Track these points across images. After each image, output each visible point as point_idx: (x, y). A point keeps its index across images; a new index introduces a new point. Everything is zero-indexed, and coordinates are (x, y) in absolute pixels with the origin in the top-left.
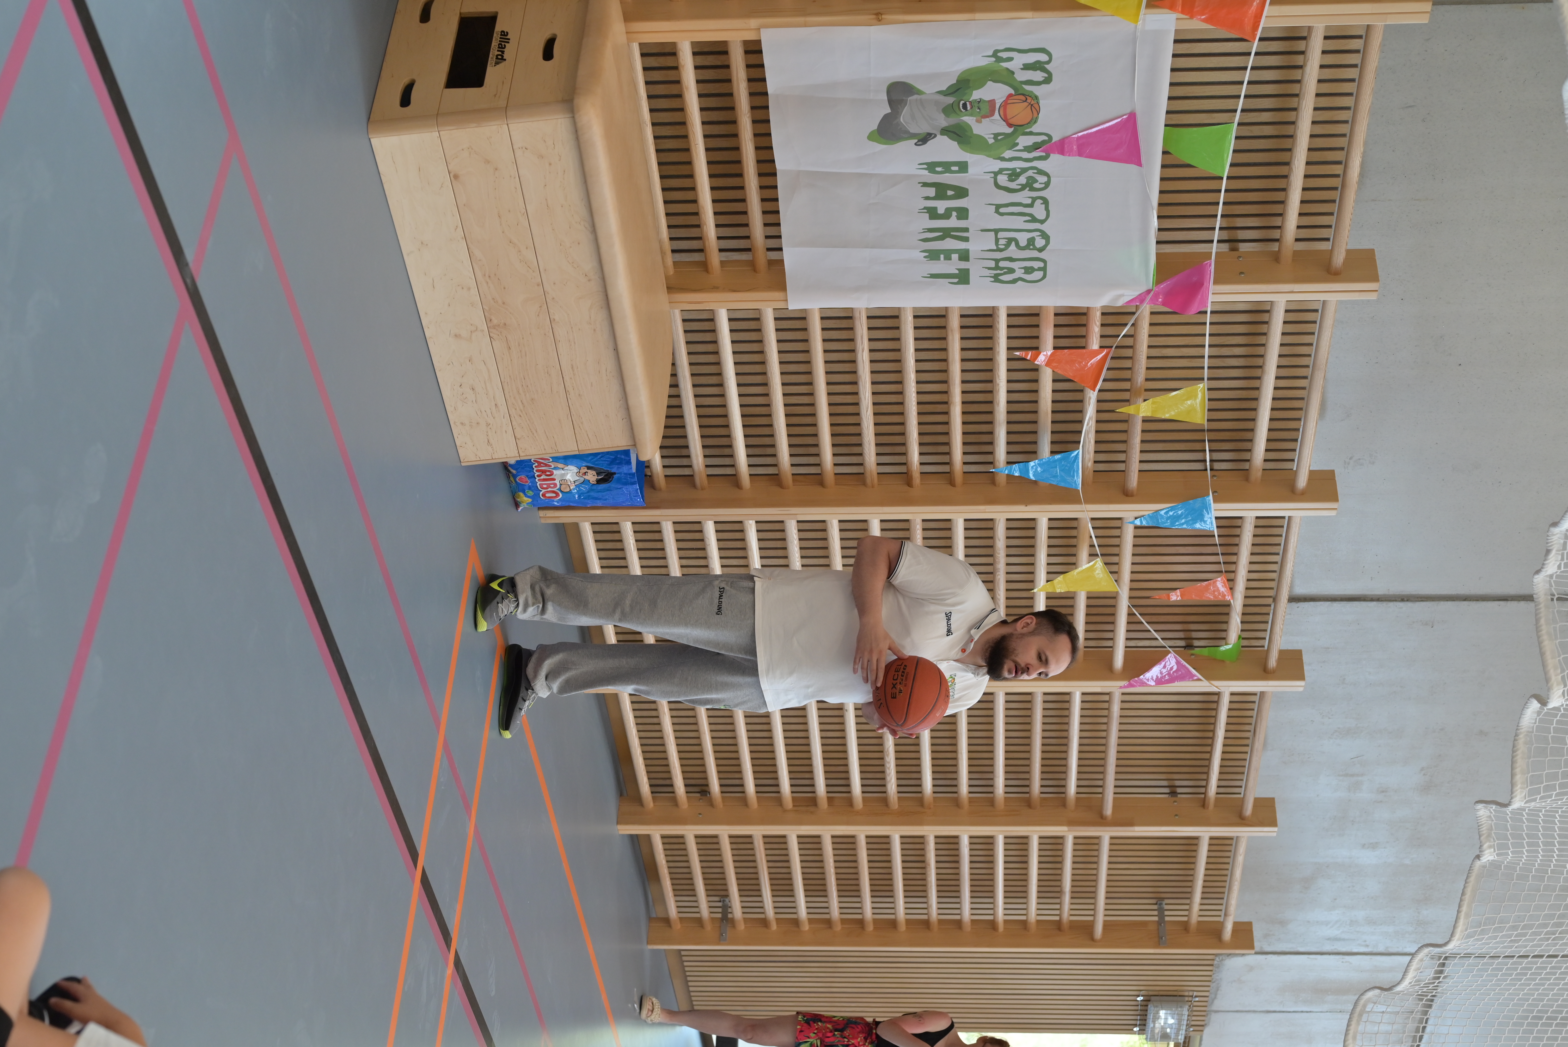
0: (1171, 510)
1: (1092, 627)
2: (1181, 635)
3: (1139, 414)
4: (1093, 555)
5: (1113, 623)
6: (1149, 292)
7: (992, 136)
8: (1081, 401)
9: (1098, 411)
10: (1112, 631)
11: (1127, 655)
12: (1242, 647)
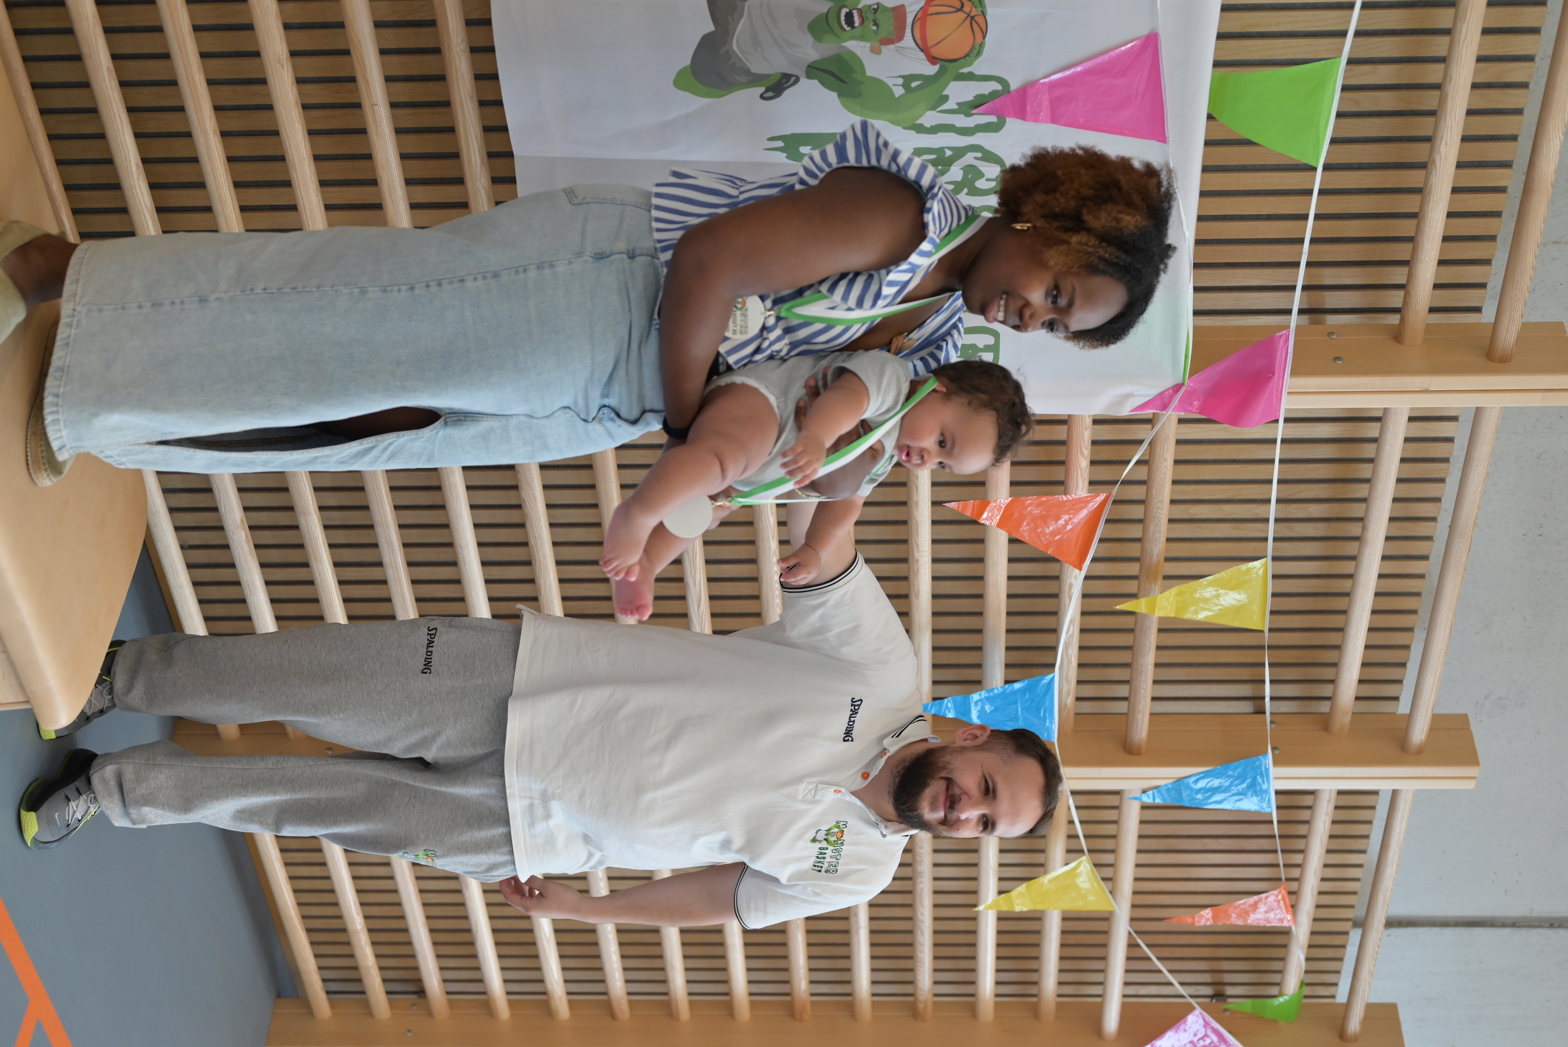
0: (1203, 778)
1: (1069, 965)
2: (1207, 978)
3: (1154, 615)
4: (1073, 852)
5: (1104, 959)
6: (1177, 388)
7: (901, 81)
8: (1056, 596)
9: (1084, 613)
10: (1102, 971)
11: (1125, 1009)
12: (1306, 997)
